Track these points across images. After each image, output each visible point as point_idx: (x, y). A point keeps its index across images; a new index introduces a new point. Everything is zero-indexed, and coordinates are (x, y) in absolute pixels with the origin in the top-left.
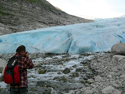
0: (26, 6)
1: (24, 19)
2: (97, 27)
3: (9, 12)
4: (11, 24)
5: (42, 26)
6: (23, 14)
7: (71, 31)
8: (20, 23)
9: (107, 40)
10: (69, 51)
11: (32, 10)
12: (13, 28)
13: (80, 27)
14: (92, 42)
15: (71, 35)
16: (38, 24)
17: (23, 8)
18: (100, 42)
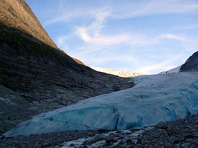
0: (35, 62)
1: (37, 82)
2: (141, 97)
3: (15, 71)
4: (21, 89)
5: (63, 91)
6: (34, 74)
7: (116, 106)
8: (33, 88)
9: (154, 114)
10: (118, 127)
11: (44, 67)
12: (27, 96)
13: (124, 100)
14: (138, 117)
15: (117, 110)
16: (57, 89)
17: (31, 64)
18: (147, 117)
